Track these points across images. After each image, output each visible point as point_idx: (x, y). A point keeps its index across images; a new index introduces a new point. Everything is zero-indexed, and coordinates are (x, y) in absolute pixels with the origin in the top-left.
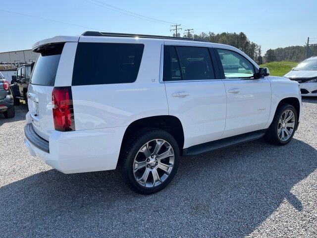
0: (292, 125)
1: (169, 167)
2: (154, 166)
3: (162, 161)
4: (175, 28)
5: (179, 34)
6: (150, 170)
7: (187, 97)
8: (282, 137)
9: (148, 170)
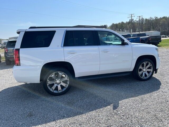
0: (151, 70)
1: (66, 85)
2: (59, 84)
3: (63, 82)
4: (131, 16)
5: (133, 19)
6: (57, 85)
7: (75, 54)
8: (143, 76)
9: (55, 85)
